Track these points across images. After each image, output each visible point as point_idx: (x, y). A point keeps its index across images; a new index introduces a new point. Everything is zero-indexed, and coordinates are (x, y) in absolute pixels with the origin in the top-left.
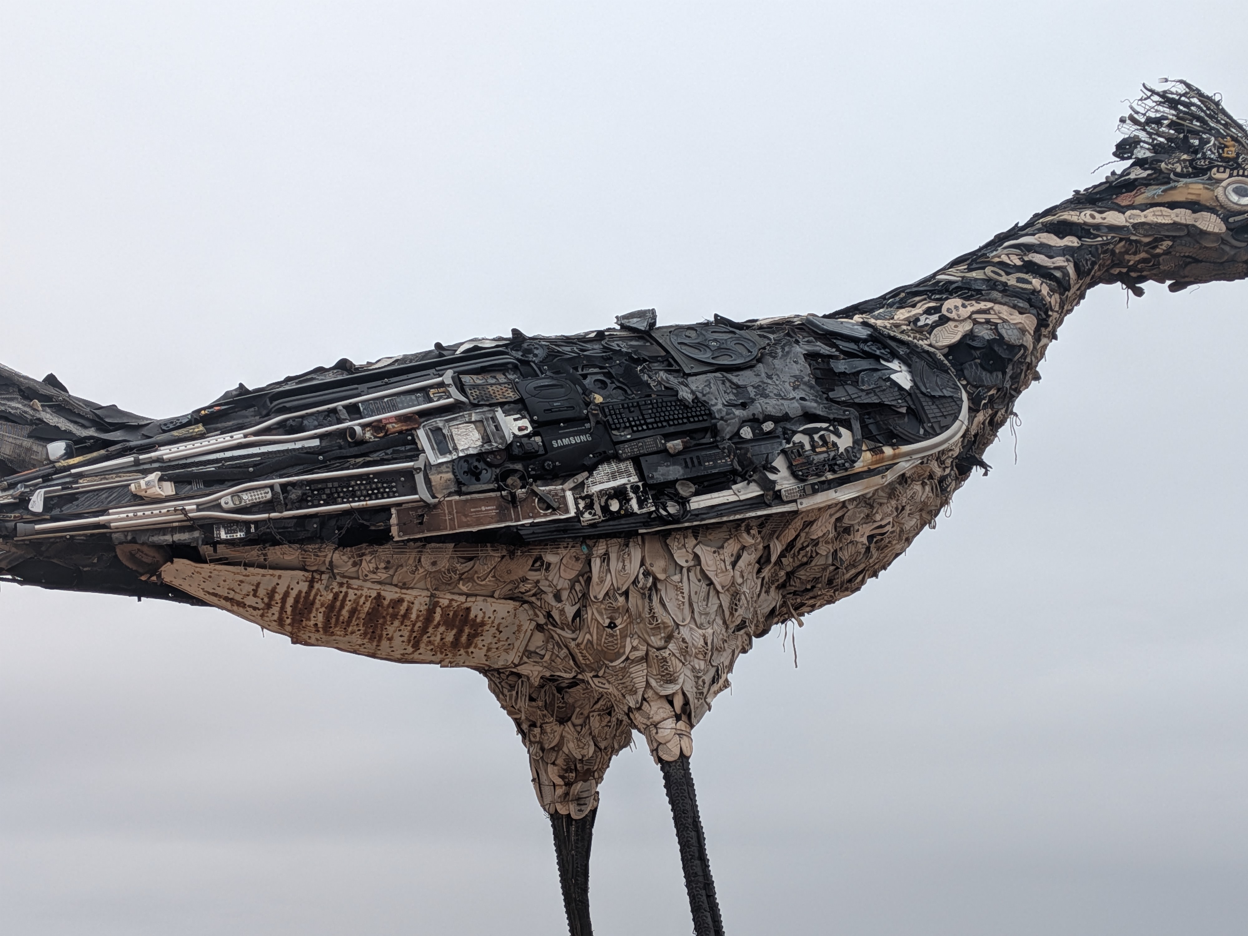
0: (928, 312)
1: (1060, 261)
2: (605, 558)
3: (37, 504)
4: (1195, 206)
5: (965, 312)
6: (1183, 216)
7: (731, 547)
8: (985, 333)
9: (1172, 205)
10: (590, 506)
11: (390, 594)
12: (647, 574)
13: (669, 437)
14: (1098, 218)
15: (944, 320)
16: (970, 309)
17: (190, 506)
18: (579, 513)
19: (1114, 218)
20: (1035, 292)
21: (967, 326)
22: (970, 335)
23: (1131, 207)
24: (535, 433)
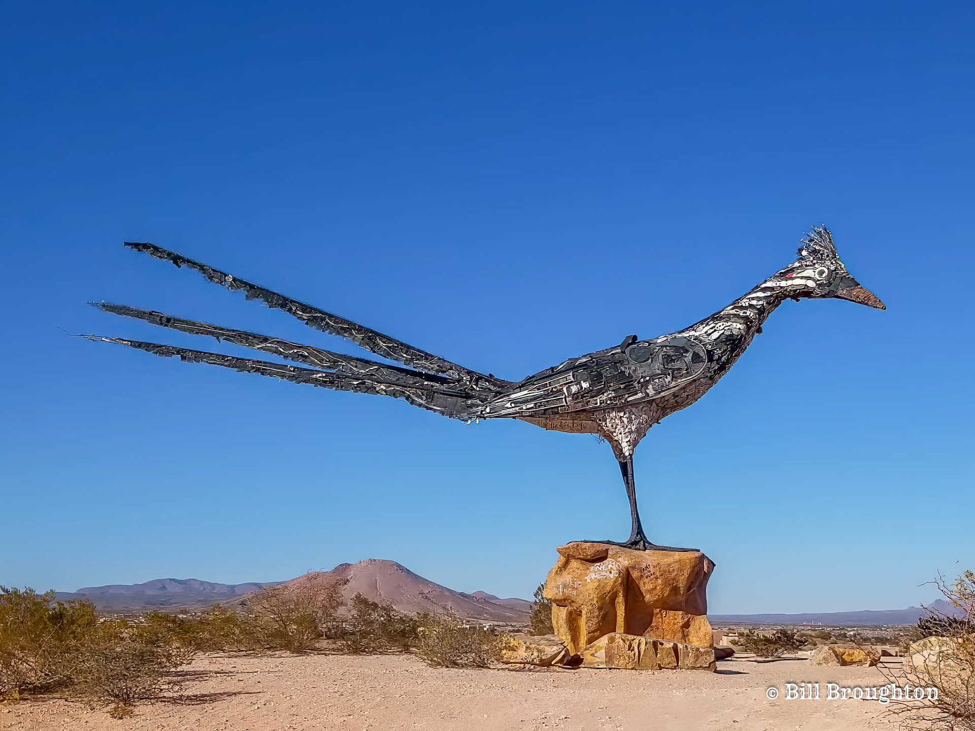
3: (488, 410)
8: (728, 333)
10: (603, 402)
13: (622, 384)
16: (724, 326)
19: (783, 284)
21: (723, 331)
22: (722, 334)
23: (789, 278)
24: (590, 387)
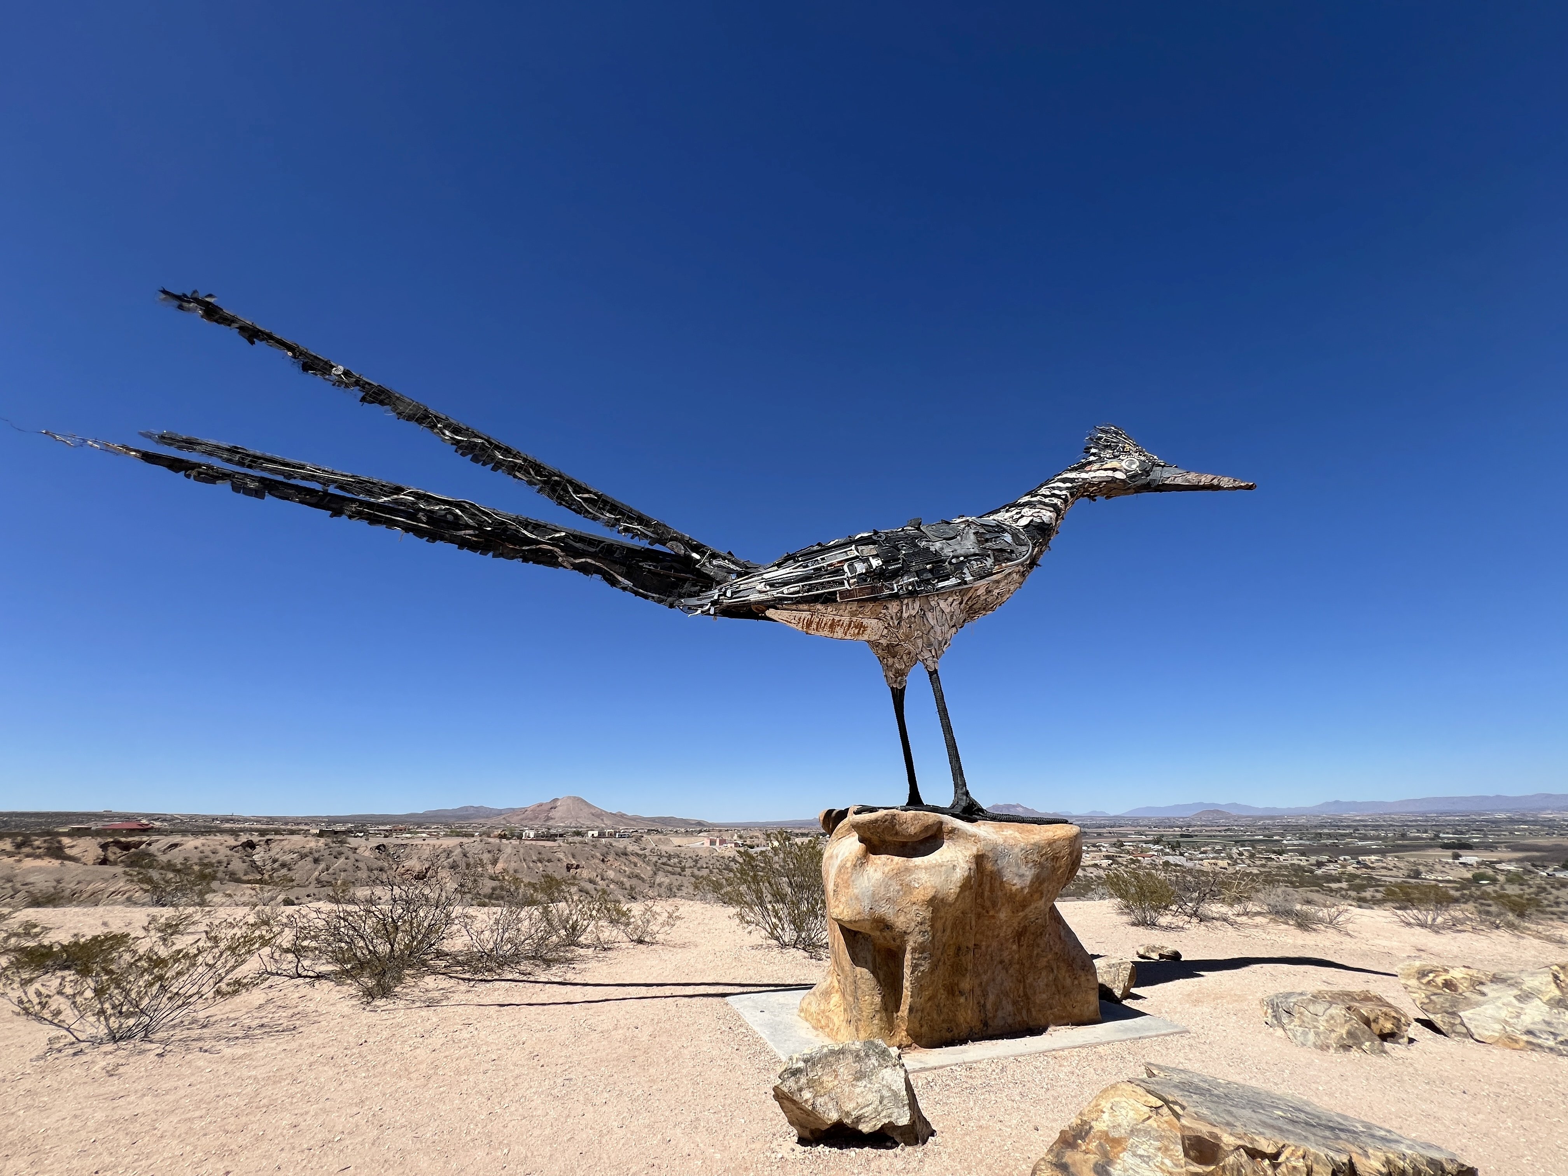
0: (1017, 513)
1: (1064, 492)
2: (907, 605)
3: (729, 594)
4: (1114, 470)
5: (1030, 514)
6: (1110, 473)
7: (950, 599)
8: (1038, 521)
9: (1106, 470)
10: (902, 588)
11: (837, 618)
12: (921, 610)
13: (927, 564)
14: (1078, 476)
15: (1022, 516)
16: (1032, 512)
17: (774, 593)
18: (899, 590)
20: (1056, 504)
21: (1031, 518)
22: (1032, 521)
23: (1090, 471)
24: (883, 565)
